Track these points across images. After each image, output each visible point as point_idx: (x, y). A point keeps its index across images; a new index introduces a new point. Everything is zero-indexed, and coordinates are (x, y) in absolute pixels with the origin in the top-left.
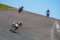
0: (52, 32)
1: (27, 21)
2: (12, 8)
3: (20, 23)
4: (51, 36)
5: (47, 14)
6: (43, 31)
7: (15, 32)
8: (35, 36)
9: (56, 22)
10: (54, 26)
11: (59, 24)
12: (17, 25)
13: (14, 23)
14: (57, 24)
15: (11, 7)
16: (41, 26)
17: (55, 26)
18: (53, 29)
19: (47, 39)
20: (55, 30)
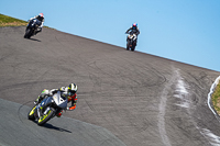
0: (162, 108)
1: (71, 71)
2: (15, 24)
3: (70, 91)
4: (159, 125)
5: (128, 39)
6: (129, 105)
7: (50, 127)
8: (98, 124)
9: (177, 71)
10: (167, 86)
11: (186, 81)
12: (58, 101)
13: (47, 92)
14: (180, 82)
15: (11, 20)
16: (122, 87)
17: (173, 87)
18: (164, 99)
19: (144, 133)
20: (174, 101)
